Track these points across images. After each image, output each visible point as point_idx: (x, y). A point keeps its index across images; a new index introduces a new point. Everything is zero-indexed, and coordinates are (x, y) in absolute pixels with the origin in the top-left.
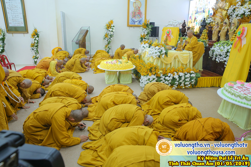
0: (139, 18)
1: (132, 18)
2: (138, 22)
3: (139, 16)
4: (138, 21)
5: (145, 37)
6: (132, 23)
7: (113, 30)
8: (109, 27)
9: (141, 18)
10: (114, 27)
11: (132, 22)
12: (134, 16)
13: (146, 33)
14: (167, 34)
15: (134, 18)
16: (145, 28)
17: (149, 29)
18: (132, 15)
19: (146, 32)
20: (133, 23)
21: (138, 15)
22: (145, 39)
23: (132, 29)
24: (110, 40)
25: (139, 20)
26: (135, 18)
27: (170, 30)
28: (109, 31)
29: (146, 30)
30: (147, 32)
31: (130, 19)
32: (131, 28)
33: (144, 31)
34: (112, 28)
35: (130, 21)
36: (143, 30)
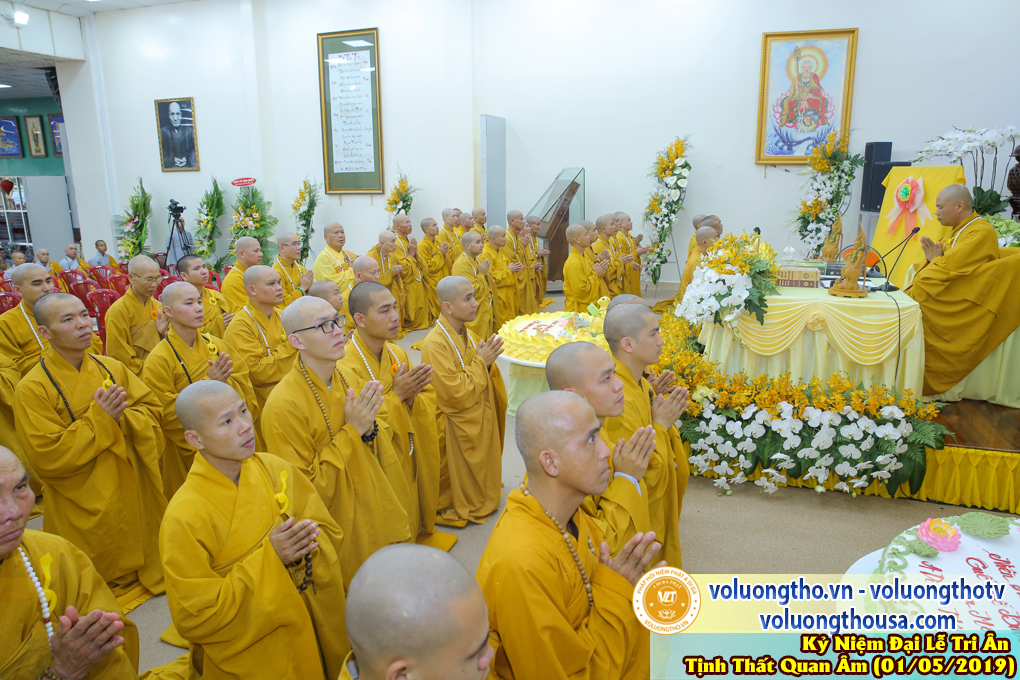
0: (812, 127)
1: (777, 126)
2: (811, 142)
3: (816, 117)
4: (809, 139)
5: (821, 216)
6: (781, 148)
7: (679, 182)
8: (664, 170)
9: (824, 123)
10: (685, 169)
11: (781, 144)
12: (791, 118)
13: (826, 196)
15: (791, 125)
16: (824, 172)
17: (843, 175)
18: (781, 115)
20: (785, 148)
21: (809, 113)
22: (819, 220)
23: (776, 174)
24: (664, 223)
25: (814, 135)
26: (795, 125)
27: (920, 182)
28: (666, 185)
30: (831, 190)
31: (769, 130)
32: (771, 170)
33: (817, 185)
34: (677, 172)
35: (770, 140)
36: (813, 182)
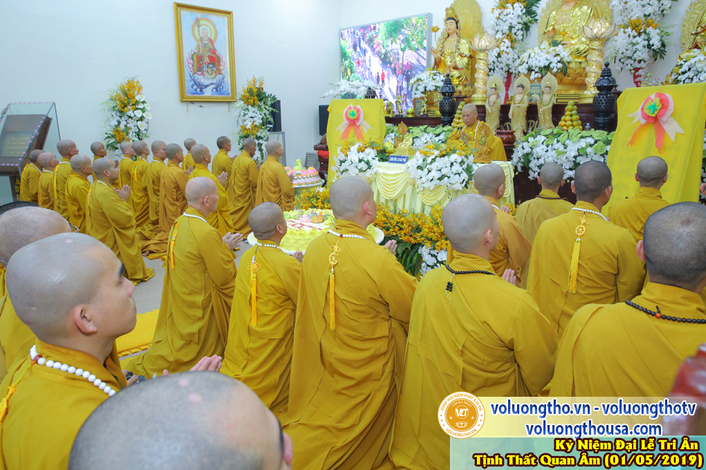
0: (213, 76)
1: (192, 74)
2: (213, 86)
3: (215, 69)
4: (212, 84)
5: (259, 135)
6: (196, 90)
7: (144, 115)
8: (126, 106)
9: (220, 74)
10: (145, 105)
11: (195, 87)
12: (200, 69)
13: (258, 121)
14: (348, 119)
15: (200, 73)
16: (253, 105)
18: (193, 66)
19: (258, 117)
20: (198, 90)
21: (210, 66)
23: (194, 108)
25: (214, 81)
26: (202, 74)
28: (130, 118)
29: (258, 112)
30: (261, 117)
31: (187, 77)
32: (191, 106)
33: (250, 114)
34: (141, 106)
35: (188, 84)
36: (247, 112)
